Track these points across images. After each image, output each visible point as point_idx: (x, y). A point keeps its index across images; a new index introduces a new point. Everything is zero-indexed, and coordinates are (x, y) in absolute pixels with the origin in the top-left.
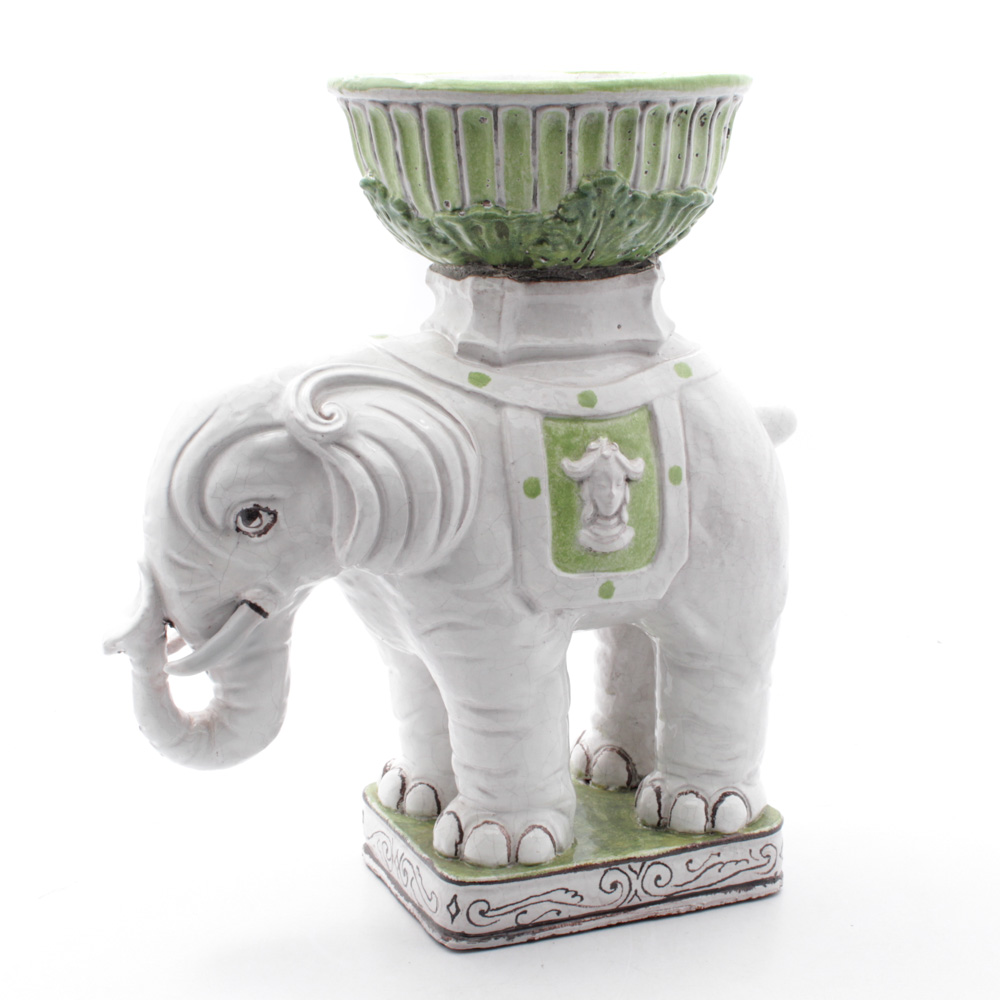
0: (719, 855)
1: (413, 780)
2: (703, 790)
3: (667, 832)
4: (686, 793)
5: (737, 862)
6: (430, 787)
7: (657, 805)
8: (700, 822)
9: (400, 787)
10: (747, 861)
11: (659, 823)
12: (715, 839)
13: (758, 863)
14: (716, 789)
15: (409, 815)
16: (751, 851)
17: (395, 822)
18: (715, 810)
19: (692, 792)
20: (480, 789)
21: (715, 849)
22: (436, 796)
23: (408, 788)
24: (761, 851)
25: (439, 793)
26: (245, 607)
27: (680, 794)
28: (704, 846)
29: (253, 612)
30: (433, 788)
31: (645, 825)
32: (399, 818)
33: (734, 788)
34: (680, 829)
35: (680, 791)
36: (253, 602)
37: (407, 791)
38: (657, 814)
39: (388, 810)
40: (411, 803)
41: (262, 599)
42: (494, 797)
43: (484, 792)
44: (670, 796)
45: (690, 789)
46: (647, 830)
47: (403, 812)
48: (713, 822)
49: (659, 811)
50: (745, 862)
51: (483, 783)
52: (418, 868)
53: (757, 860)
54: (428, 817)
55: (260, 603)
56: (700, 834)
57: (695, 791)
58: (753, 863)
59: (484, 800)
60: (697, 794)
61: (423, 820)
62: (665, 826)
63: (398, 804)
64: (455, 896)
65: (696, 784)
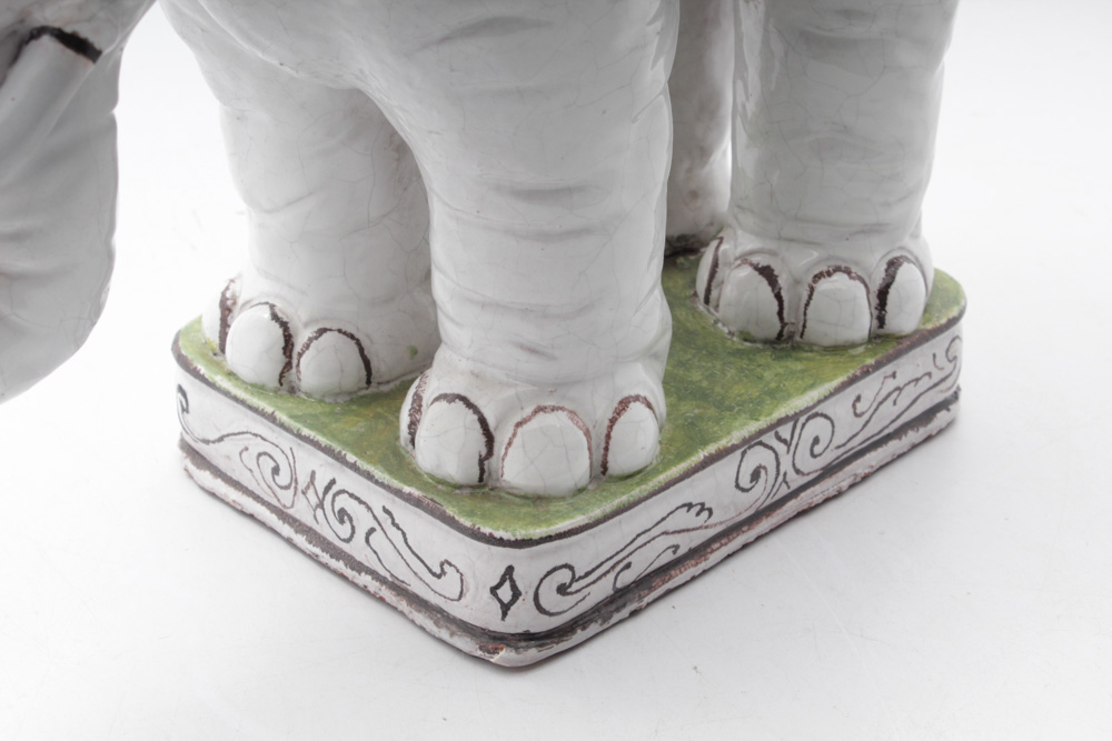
0: (894, 375)
1: (306, 325)
2: (857, 264)
3: (797, 348)
4: (829, 274)
5: (917, 380)
6: (345, 333)
7: (776, 303)
8: (863, 323)
9: (282, 344)
10: (929, 374)
11: (780, 334)
12: (890, 349)
13: (941, 375)
14: (878, 256)
16: (934, 356)
17: (292, 417)
18: (883, 294)
19: (837, 269)
20: (522, 347)
21: (888, 369)
22: (361, 350)
23: (299, 342)
24: (948, 350)
25: (365, 343)
26: (47, 41)
27: (818, 277)
28: (878, 365)
29: (70, 53)
30: (352, 337)
32: (291, 404)
33: (902, 248)
34: (827, 342)
35: (816, 272)
36: (68, 29)
37: (298, 348)
38: (776, 319)
39: (258, 388)
40: (312, 370)
41: (89, 20)
42: (552, 358)
43: (533, 351)
44: (797, 282)
45: (833, 263)
47: (292, 391)
48: (881, 321)
49: (780, 313)
50: (927, 378)
51: (530, 333)
52: (386, 511)
53: (942, 369)
54: (350, 393)
55: (85, 31)
56: (861, 345)
57: (843, 265)
58: (937, 376)
59: (531, 365)
60: (848, 272)
61: (340, 400)
62: (791, 336)
63: (281, 376)
64: (510, 570)
65: (844, 252)
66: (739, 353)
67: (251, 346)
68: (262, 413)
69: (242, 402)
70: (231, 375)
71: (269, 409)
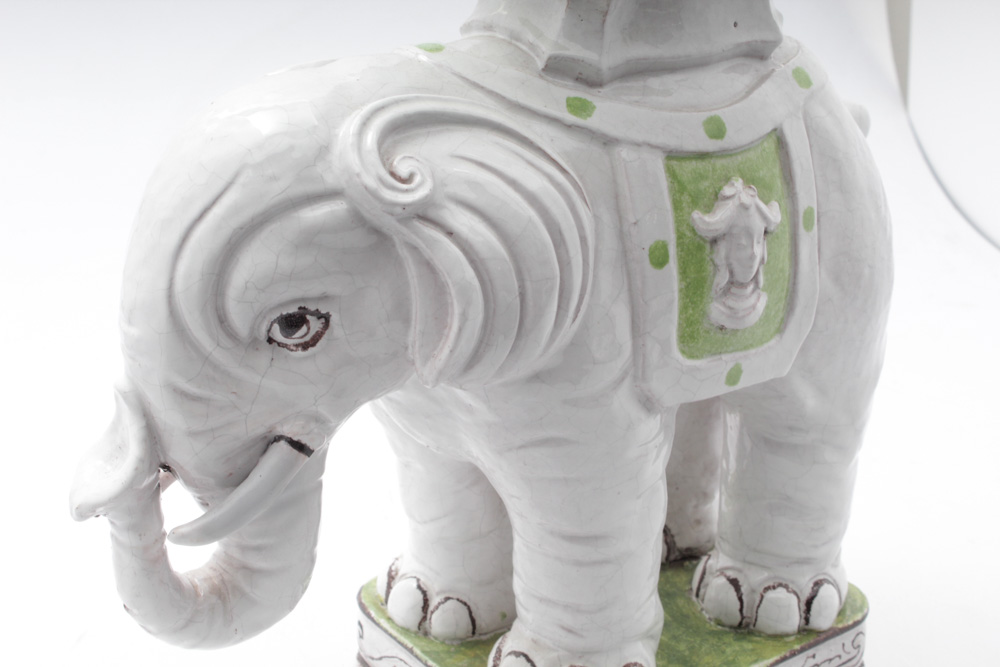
0: (814, 656)
1: (438, 594)
2: (793, 582)
3: (751, 633)
4: (774, 588)
5: (830, 660)
6: (461, 602)
7: (738, 604)
8: (794, 621)
9: (421, 604)
10: (840, 656)
11: (740, 624)
12: (811, 639)
13: (849, 657)
14: (807, 578)
15: (436, 638)
16: (843, 645)
17: (424, 652)
18: (809, 603)
19: (780, 585)
20: (563, 628)
21: (810, 652)
22: (470, 613)
23: (433, 604)
24: (853, 642)
25: (473, 608)
26: (283, 444)
27: (767, 589)
28: (803, 650)
29: (295, 452)
30: (465, 604)
31: (719, 624)
32: (424, 643)
33: (825, 574)
34: (770, 631)
35: (766, 585)
36: (295, 439)
37: (431, 608)
38: (738, 613)
39: (405, 631)
40: (438, 623)
41: (308, 434)
42: (582, 636)
43: (570, 631)
44: (753, 591)
45: (778, 581)
46: (726, 633)
47: (426, 634)
48: (807, 620)
49: (741, 610)
50: (837, 659)
51: (568, 620)
53: (849, 653)
54: (461, 639)
55: (304, 440)
56: (792, 635)
57: (784, 583)
58: (845, 658)
59: (568, 640)
60: (786, 587)
61: (455, 643)
62: (748, 625)
63: (420, 624)
65: (785, 574)
66: (713, 633)
67: (403, 604)
68: (405, 647)
69: (395, 638)
70: (389, 619)
71: (410, 645)
